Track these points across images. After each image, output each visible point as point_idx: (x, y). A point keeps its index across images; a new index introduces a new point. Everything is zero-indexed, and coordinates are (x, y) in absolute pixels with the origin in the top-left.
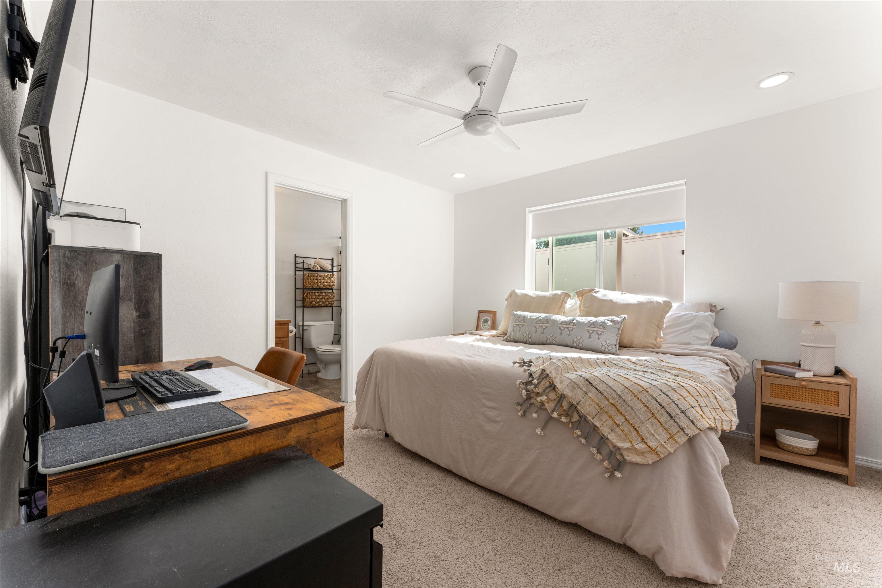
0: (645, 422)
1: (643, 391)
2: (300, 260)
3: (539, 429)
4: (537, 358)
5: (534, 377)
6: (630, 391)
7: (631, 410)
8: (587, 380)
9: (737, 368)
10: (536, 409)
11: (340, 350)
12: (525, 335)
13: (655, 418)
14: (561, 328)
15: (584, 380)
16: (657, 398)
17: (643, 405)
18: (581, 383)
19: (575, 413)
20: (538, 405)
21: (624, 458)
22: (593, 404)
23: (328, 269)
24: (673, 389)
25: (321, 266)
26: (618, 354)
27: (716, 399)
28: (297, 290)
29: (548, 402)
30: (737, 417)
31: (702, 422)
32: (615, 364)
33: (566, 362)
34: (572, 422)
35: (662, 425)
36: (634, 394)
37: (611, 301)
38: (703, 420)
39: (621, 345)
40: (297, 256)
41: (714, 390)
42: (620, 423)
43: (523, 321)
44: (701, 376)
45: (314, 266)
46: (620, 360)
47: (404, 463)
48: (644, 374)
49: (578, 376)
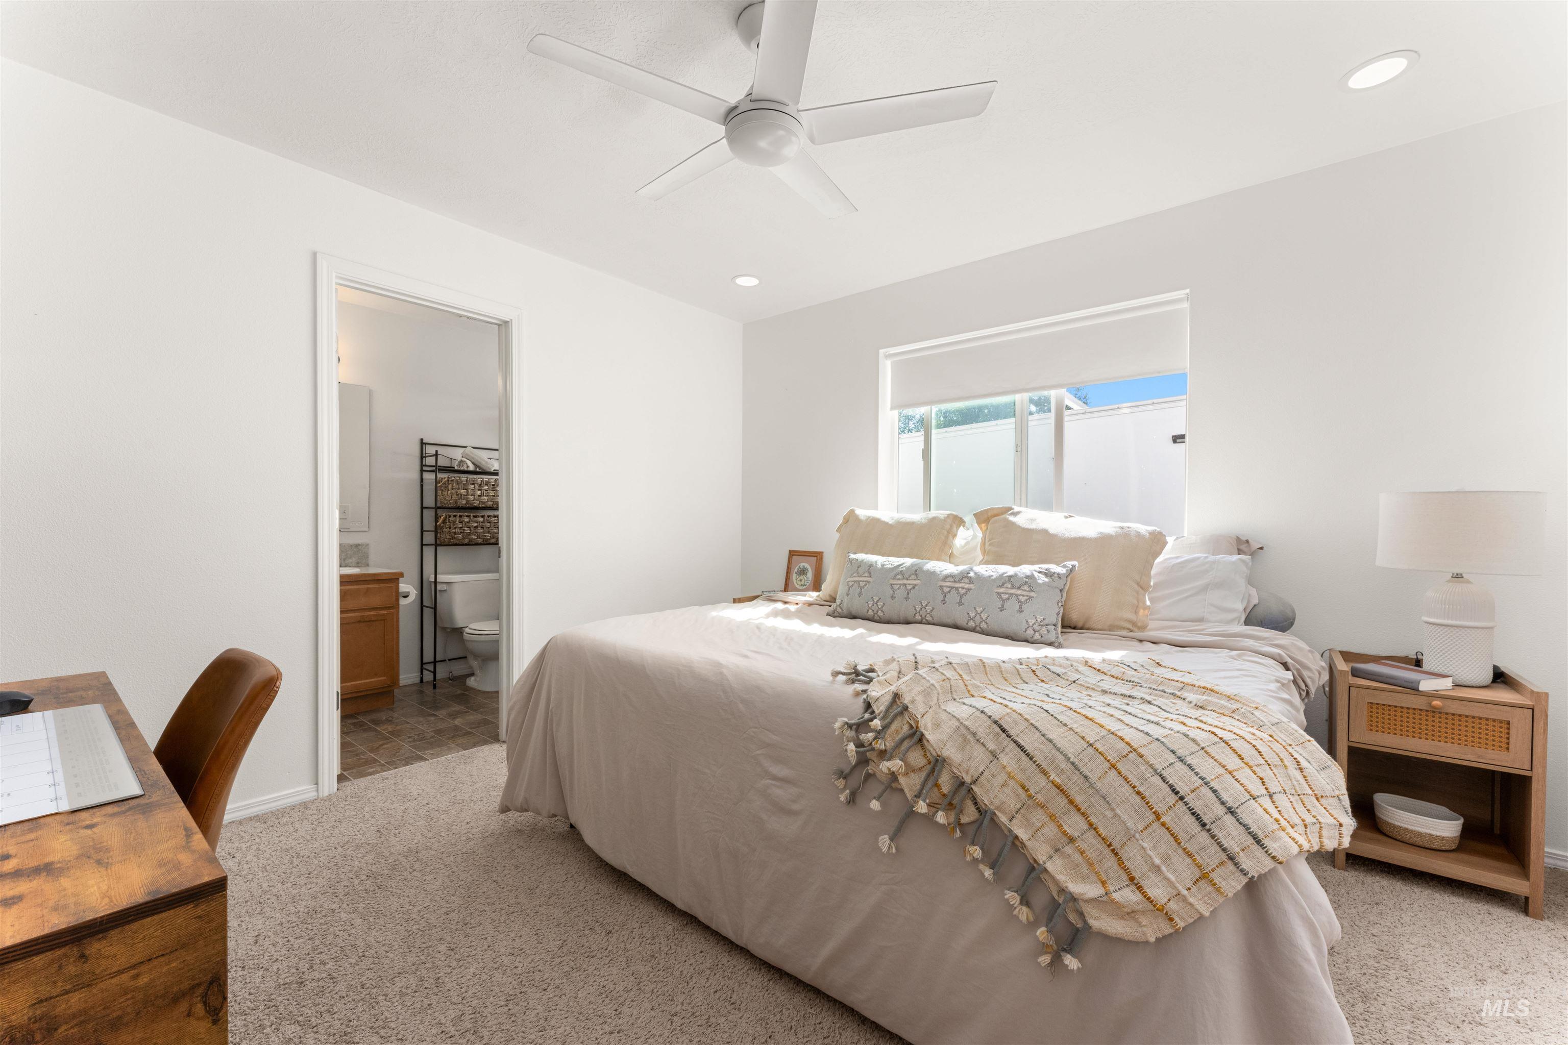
0: (1137, 835)
1: (1131, 755)
2: (430, 450)
3: (886, 837)
4: (888, 662)
5: (876, 710)
6: (1100, 753)
7: (1102, 802)
8: (996, 722)
9: (1305, 673)
10: (881, 788)
11: (498, 632)
12: (870, 603)
13: (1163, 824)
14: (945, 588)
15: (989, 722)
16: (1165, 774)
17: (1131, 790)
18: (982, 728)
19: (969, 804)
20: (884, 779)
21: (1085, 922)
22: (1012, 783)
23: (490, 469)
24: (1203, 748)
25: (476, 463)
26: (1060, 646)
27: (1301, 770)
28: (424, 510)
29: (906, 774)
30: (1350, 814)
31: (1280, 838)
32: (1059, 675)
33: (949, 673)
34: (960, 825)
35: (1179, 843)
36: (1108, 761)
37: (1045, 532)
38: (1282, 834)
39: (1066, 624)
40: (424, 442)
41: (1290, 745)
42: (1076, 834)
43: (866, 574)
44: (1257, 708)
45: (461, 461)
46: (1068, 663)
47: (597, 897)
48: (1128, 704)
49: (975, 710)
